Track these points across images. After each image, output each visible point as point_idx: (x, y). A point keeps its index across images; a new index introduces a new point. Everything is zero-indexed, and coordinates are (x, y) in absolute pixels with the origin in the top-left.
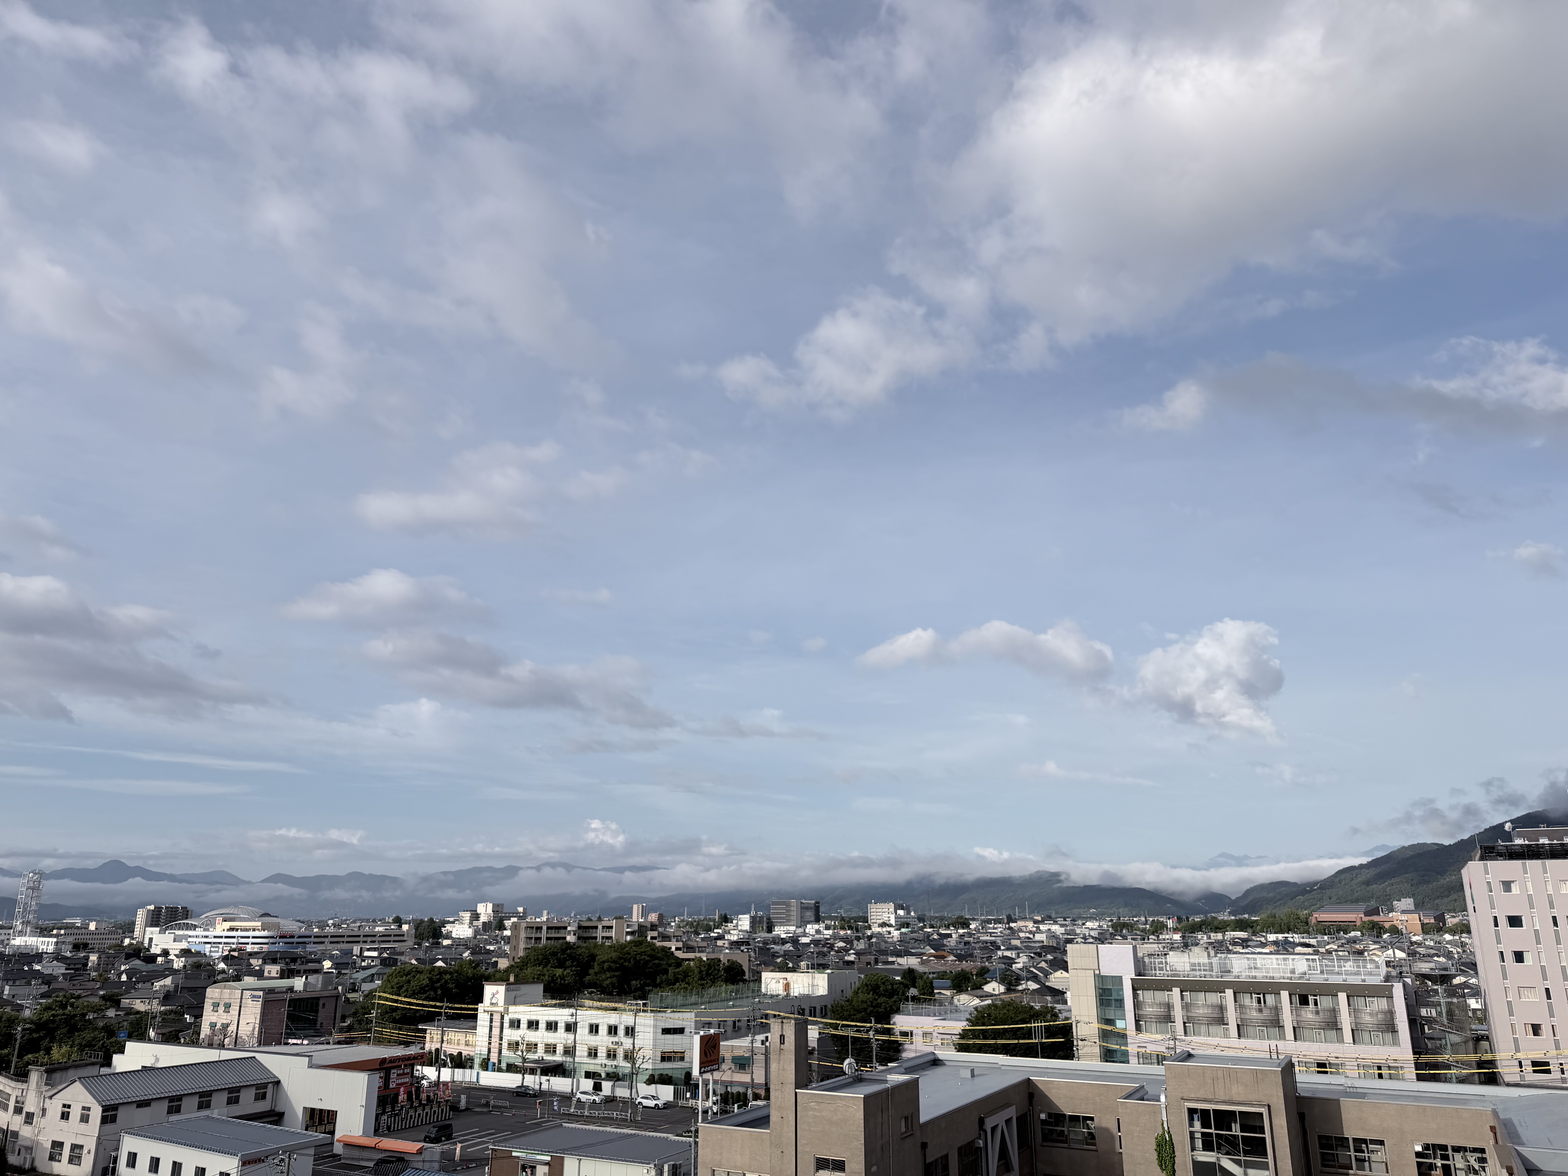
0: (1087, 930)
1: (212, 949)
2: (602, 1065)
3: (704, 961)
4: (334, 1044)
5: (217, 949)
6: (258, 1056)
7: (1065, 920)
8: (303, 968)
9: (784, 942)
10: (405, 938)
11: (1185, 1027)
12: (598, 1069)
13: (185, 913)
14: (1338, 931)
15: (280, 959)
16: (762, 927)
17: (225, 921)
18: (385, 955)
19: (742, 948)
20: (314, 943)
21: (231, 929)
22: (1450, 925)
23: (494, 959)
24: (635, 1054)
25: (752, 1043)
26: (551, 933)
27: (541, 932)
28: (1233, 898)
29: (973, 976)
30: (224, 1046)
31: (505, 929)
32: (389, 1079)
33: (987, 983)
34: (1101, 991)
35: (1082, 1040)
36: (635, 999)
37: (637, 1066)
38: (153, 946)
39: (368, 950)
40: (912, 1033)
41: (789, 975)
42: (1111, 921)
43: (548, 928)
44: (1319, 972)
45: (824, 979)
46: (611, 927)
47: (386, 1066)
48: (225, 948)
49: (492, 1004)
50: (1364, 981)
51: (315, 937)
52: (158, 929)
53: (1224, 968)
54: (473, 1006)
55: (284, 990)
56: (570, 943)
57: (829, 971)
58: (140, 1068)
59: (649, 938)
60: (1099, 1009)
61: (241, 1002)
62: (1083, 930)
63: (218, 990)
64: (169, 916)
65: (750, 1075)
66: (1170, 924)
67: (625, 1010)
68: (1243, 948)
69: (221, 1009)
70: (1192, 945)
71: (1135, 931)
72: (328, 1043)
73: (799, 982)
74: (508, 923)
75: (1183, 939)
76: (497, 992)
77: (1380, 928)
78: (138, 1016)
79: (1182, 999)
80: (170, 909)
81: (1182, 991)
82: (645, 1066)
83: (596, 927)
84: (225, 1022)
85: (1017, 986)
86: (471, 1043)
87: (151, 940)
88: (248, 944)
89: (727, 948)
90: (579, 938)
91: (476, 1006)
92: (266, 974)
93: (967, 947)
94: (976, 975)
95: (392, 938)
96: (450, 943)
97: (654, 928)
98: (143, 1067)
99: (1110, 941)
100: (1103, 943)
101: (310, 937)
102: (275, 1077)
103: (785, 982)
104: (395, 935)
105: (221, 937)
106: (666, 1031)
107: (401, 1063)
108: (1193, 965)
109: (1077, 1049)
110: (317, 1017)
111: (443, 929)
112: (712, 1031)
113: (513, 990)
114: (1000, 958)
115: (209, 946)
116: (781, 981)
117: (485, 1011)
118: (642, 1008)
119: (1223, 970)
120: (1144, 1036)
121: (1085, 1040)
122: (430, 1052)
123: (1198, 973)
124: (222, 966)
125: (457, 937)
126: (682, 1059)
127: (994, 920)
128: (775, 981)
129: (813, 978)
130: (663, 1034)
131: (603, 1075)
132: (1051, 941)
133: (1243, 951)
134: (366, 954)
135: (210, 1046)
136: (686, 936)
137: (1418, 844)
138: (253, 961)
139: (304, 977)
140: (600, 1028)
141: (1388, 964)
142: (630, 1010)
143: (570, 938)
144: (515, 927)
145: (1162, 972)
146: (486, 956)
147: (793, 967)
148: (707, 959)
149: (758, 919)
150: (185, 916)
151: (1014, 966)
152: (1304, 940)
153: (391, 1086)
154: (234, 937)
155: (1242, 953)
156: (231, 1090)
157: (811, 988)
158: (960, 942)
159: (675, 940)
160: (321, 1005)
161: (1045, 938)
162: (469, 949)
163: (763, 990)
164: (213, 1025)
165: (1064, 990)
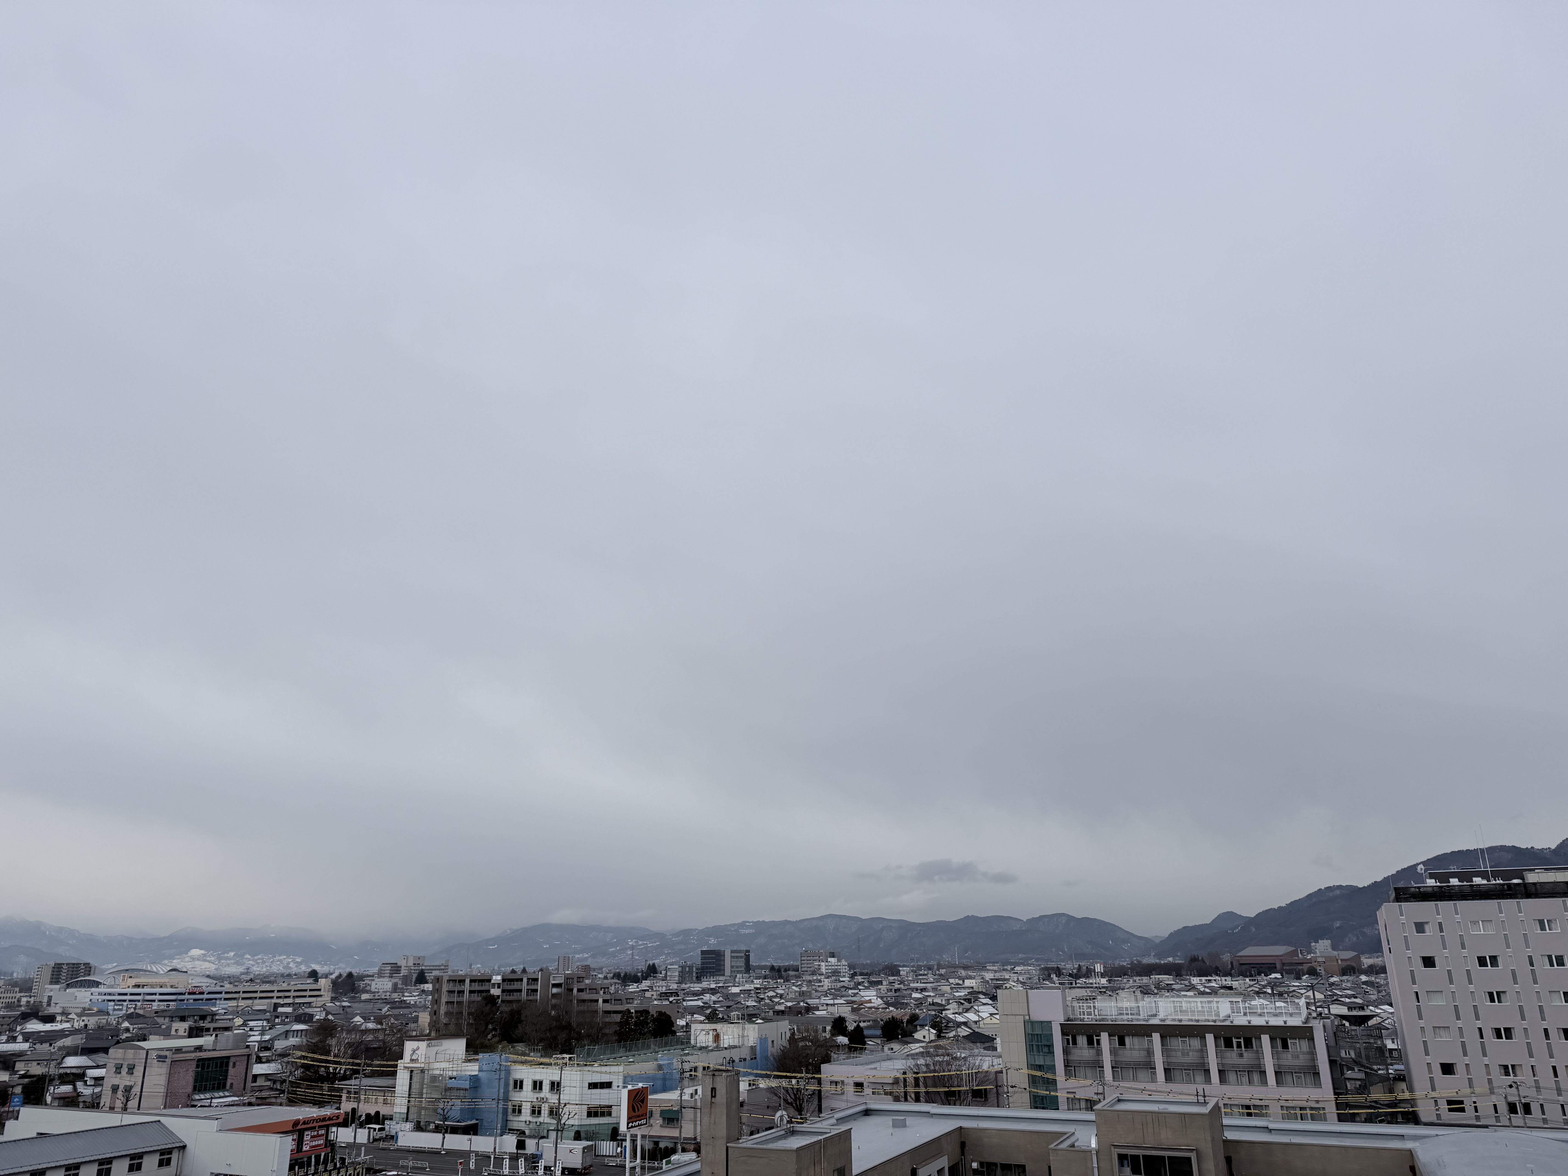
0: (1016, 975)
1: (116, 1007)
2: (526, 1122)
3: (632, 1013)
4: (244, 1105)
5: (121, 1007)
6: (162, 1119)
7: (995, 966)
8: (212, 1026)
9: (713, 991)
10: (322, 993)
11: (1113, 1071)
12: (522, 1126)
13: (88, 969)
14: (1259, 974)
15: (189, 1016)
16: (692, 979)
17: (131, 977)
18: (301, 1011)
19: (671, 999)
20: (225, 999)
21: (138, 986)
22: (1366, 966)
23: (414, 1014)
24: (561, 1110)
25: (681, 1097)
26: (475, 986)
27: (464, 985)
28: (1157, 941)
29: (903, 1023)
30: (125, 1109)
31: (427, 983)
32: (302, 1141)
33: (916, 1031)
34: (1030, 1036)
35: (1012, 1087)
36: (561, 1053)
37: (563, 1122)
38: (52, 1004)
39: (283, 1006)
40: (843, 1082)
41: (719, 1026)
42: (1039, 965)
43: (471, 981)
44: (1242, 1014)
45: (754, 1029)
46: (537, 980)
47: (299, 1127)
48: (129, 1006)
49: (412, 1060)
50: (1285, 1022)
51: (226, 993)
52: (58, 987)
53: (1150, 1011)
54: (393, 1063)
55: (193, 1049)
56: (494, 996)
57: (759, 1021)
58: (35, 1135)
59: (575, 991)
60: (1029, 1056)
61: (146, 1063)
62: (1012, 975)
63: (121, 1050)
64: (70, 973)
65: (678, 1131)
66: (1099, 968)
67: (550, 1064)
68: (1168, 992)
69: (124, 1070)
70: (1119, 988)
71: (1062, 976)
72: (238, 1105)
73: (730, 1033)
74: (429, 976)
75: (1110, 983)
76: (418, 1048)
77: (1299, 970)
78: (35, 1079)
79: (1110, 1044)
80: (71, 966)
81: (1110, 1036)
82: (570, 1122)
83: (521, 980)
84: (128, 1083)
85: (947, 1033)
86: (389, 1102)
87: (50, 998)
88: (154, 1001)
89: (655, 999)
90: (503, 991)
91: (396, 1063)
92: (173, 1032)
93: (897, 994)
94: (908, 1021)
95: (308, 993)
96: (368, 997)
97: (581, 979)
98: (38, 1134)
99: (1039, 986)
100: (1032, 988)
101: (221, 993)
102: (181, 1141)
103: (715, 1033)
104: (311, 990)
105: (126, 994)
106: (593, 1086)
107: (315, 1124)
108: (1120, 1009)
109: (1008, 1096)
110: (226, 1076)
111: (362, 984)
112: (640, 1085)
113: (434, 1046)
114: (930, 1004)
115: (113, 1003)
116: (711, 1033)
117: (405, 1067)
118: (568, 1062)
119: (1149, 1014)
120: (1072, 1083)
121: (1015, 1087)
122: (347, 1114)
123: (1125, 1017)
124: (126, 1024)
125: (377, 990)
126: (610, 1114)
127: (924, 966)
128: (704, 1033)
129: (743, 1029)
130: (589, 1088)
131: (527, 1132)
132: (980, 986)
133: (1168, 994)
134: (280, 1010)
135: (112, 1109)
136: (613, 988)
137: (1334, 886)
138: (160, 1020)
139: (214, 1035)
140: (525, 1083)
141: (1308, 1004)
142: (555, 1064)
143: (496, 992)
144: (438, 980)
145: (1090, 1017)
146: (406, 1011)
147: (723, 1018)
148: (636, 1012)
149: (687, 969)
150: (87, 972)
151: (943, 1012)
152: (1227, 983)
153: (304, 1149)
154: (140, 994)
155: (1167, 997)
156: (133, 1157)
157: (741, 1039)
158: (891, 990)
159: (602, 992)
160: (231, 1064)
161: (974, 984)
162: (388, 1003)
163: (693, 1042)
164: (115, 1089)
165: (994, 1037)
